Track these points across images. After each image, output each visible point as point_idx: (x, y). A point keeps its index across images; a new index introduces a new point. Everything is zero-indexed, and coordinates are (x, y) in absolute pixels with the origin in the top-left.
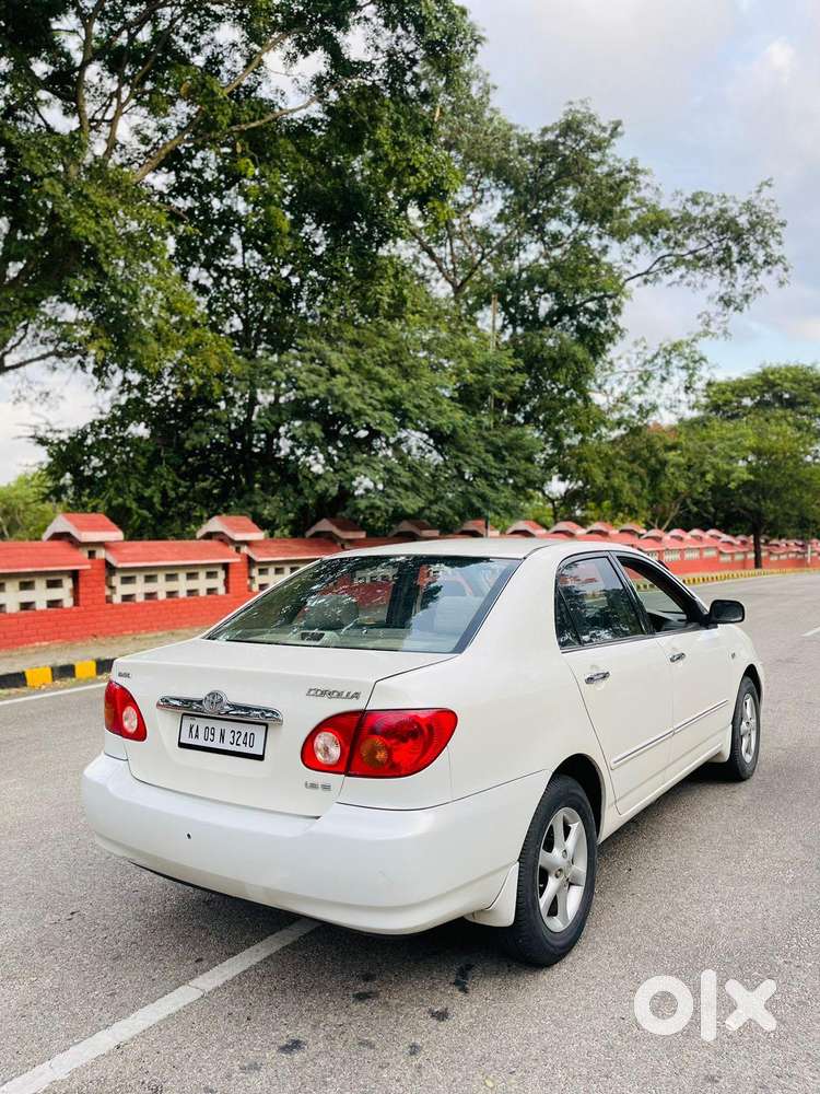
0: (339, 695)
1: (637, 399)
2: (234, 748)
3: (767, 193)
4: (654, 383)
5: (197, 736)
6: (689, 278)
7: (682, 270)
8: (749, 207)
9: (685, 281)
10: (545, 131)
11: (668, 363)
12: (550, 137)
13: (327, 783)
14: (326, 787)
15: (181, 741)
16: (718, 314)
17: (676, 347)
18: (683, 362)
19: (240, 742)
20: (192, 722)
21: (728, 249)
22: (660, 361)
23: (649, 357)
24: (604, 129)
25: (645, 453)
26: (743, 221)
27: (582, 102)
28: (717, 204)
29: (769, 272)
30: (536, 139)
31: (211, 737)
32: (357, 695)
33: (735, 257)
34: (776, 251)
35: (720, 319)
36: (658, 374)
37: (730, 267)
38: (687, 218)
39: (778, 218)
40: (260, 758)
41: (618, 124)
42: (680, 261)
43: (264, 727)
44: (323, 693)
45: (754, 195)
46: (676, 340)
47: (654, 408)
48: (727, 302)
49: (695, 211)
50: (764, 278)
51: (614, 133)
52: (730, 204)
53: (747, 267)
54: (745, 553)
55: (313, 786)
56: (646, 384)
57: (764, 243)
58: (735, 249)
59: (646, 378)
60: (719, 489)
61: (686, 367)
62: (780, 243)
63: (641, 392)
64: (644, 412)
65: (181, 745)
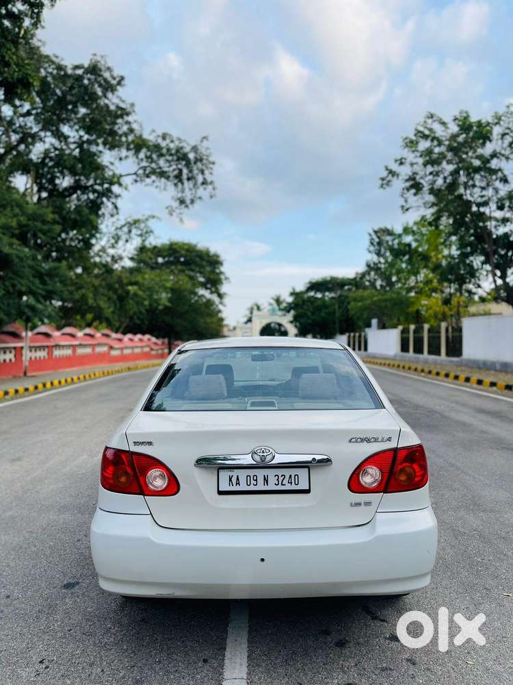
0: (376, 440)
1: (111, 251)
2: (280, 488)
3: (205, 143)
4: (121, 243)
5: (238, 483)
6: (157, 183)
7: (153, 177)
8: (195, 149)
9: (155, 184)
10: (77, 67)
11: (130, 231)
12: (80, 72)
13: (368, 500)
14: (368, 504)
15: (220, 490)
16: (177, 208)
17: (136, 222)
18: (139, 232)
19: (285, 482)
20: (231, 473)
21: (181, 171)
22: (125, 229)
23: (119, 226)
24: (114, 79)
25: (117, 286)
26: (191, 156)
27: (102, 57)
28: (177, 143)
29: (205, 189)
30: (70, 72)
31: (253, 482)
32: (389, 439)
33: (185, 176)
34: (209, 178)
35: (178, 211)
36: (124, 237)
37: (181, 181)
38: (157, 147)
39: (211, 159)
40: (307, 491)
41: (122, 78)
42: (153, 172)
43: (307, 469)
44: (362, 440)
45: (199, 143)
46: (136, 217)
47: (121, 258)
48: (182, 202)
49: (163, 144)
50: (201, 191)
51: (119, 83)
52: (183, 144)
53: (191, 184)
54: (162, 349)
55: (358, 504)
56: (116, 242)
57: (202, 172)
58: (185, 171)
59: (117, 238)
60: (152, 311)
61: (141, 235)
62: (211, 174)
63: (113, 247)
64: (115, 259)
65: (220, 493)
